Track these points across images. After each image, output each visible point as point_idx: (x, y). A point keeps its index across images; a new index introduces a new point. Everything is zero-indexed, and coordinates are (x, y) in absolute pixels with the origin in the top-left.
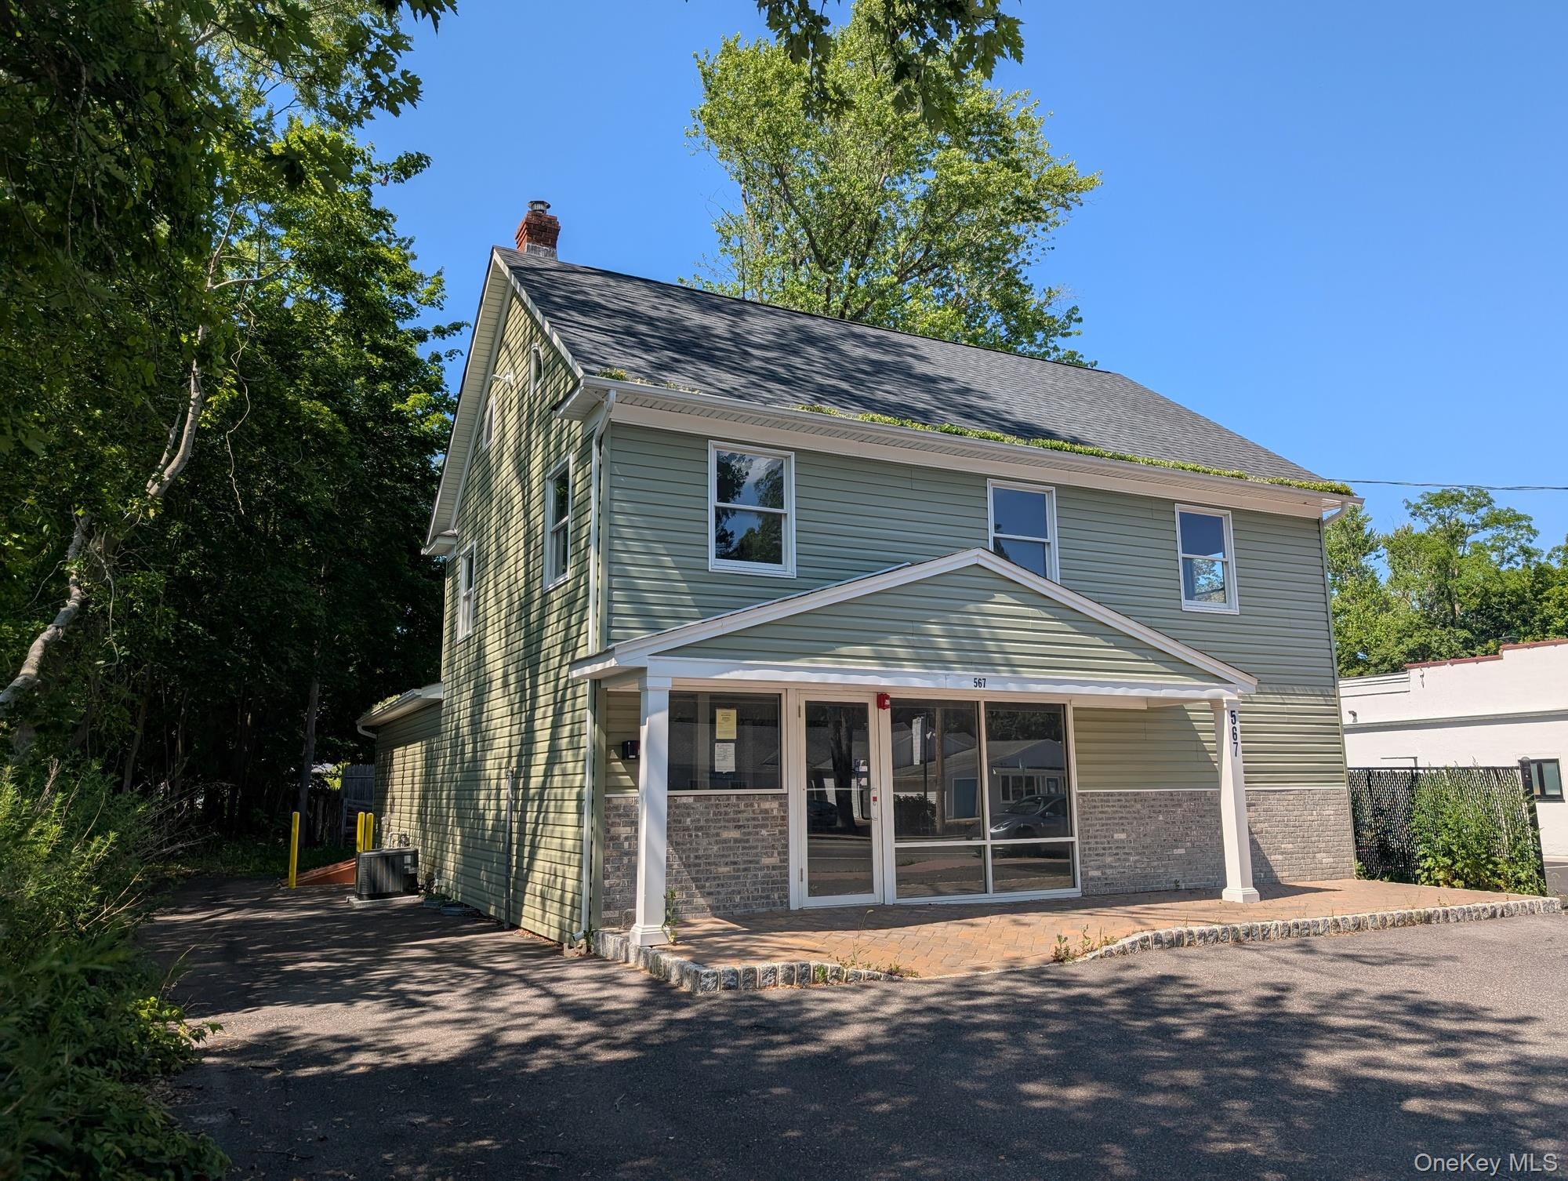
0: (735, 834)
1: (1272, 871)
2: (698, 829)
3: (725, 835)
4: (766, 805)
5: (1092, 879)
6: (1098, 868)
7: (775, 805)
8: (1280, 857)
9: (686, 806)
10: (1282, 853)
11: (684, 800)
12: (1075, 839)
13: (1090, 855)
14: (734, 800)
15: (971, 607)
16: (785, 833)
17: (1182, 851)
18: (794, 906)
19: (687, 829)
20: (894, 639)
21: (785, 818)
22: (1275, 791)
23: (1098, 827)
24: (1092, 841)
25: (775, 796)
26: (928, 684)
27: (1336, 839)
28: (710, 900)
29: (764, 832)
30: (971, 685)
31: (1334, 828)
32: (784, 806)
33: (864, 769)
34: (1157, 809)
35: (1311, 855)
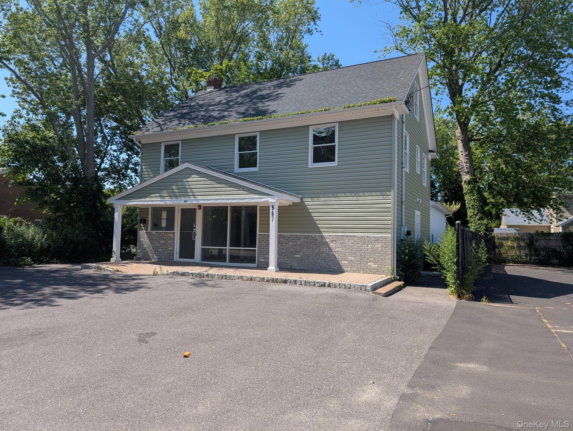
0: (163, 242)
1: (341, 267)
2: (156, 240)
3: (161, 242)
4: (170, 235)
5: (261, 262)
6: (264, 259)
7: (172, 235)
8: (347, 262)
9: (154, 235)
10: (348, 261)
11: (153, 233)
12: (256, 249)
13: (261, 254)
14: (163, 233)
15: (184, 180)
16: (174, 242)
17: (299, 256)
18: (175, 260)
19: (154, 240)
20: (164, 191)
21: (174, 238)
22: (348, 236)
23: (265, 245)
24: (263, 250)
25: (172, 233)
26: (172, 203)
27: (381, 257)
28: (157, 257)
29: (169, 242)
30: (183, 202)
31: (381, 253)
32: (174, 235)
33: (194, 226)
34: (289, 241)
35: (365, 263)
